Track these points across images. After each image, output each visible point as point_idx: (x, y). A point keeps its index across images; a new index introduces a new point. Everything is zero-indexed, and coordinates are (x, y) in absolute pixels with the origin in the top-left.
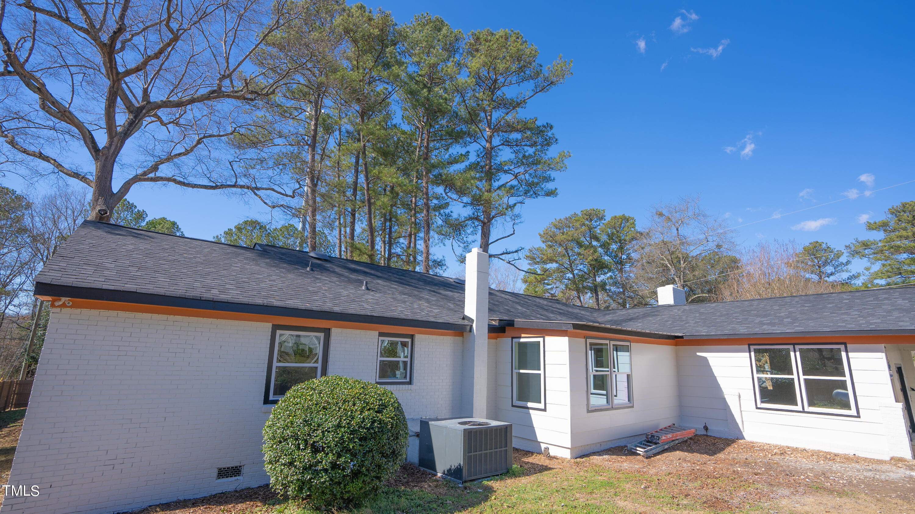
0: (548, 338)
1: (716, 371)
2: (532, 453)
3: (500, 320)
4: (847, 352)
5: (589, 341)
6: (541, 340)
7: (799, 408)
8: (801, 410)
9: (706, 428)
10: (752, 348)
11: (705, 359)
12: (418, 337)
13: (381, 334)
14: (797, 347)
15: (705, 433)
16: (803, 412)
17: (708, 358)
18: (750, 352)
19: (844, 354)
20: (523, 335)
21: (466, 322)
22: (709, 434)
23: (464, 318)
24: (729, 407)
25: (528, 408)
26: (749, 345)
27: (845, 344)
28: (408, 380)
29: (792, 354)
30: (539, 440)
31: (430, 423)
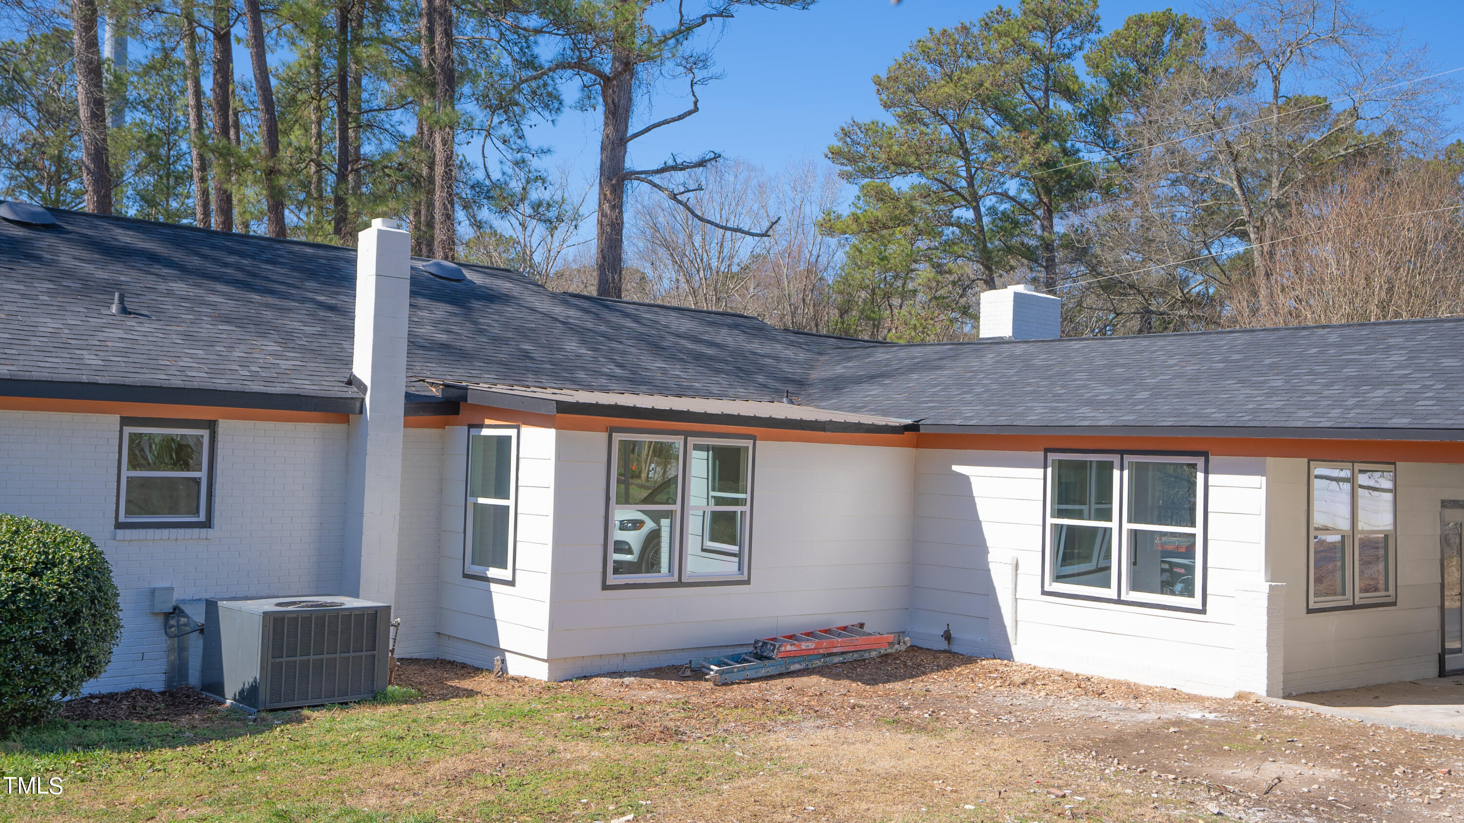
0: (526, 430)
1: (985, 510)
2: (477, 670)
3: (447, 386)
4: (1206, 472)
5: (617, 437)
6: (512, 432)
7: (1111, 593)
8: (1115, 597)
9: (947, 636)
10: (1052, 456)
11: (965, 481)
12: (223, 426)
13: (126, 421)
14: (1128, 458)
15: (944, 645)
16: (1119, 601)
17: (972, 480)
18: (1045, 467)
19: (1200, 476)
20: (488, 422)
21: (351, 392)
22: (955, 648)
23: (352, 381)
24: (994, 588)
25: (488, 580)
26: (1047, 451)
27: (1205, 454)
28: (202, 517)
29: (1116, 473)
30: (502, 646)
31: (220, 603)
